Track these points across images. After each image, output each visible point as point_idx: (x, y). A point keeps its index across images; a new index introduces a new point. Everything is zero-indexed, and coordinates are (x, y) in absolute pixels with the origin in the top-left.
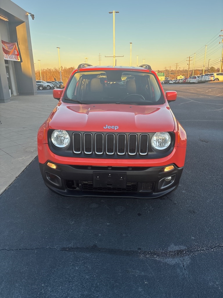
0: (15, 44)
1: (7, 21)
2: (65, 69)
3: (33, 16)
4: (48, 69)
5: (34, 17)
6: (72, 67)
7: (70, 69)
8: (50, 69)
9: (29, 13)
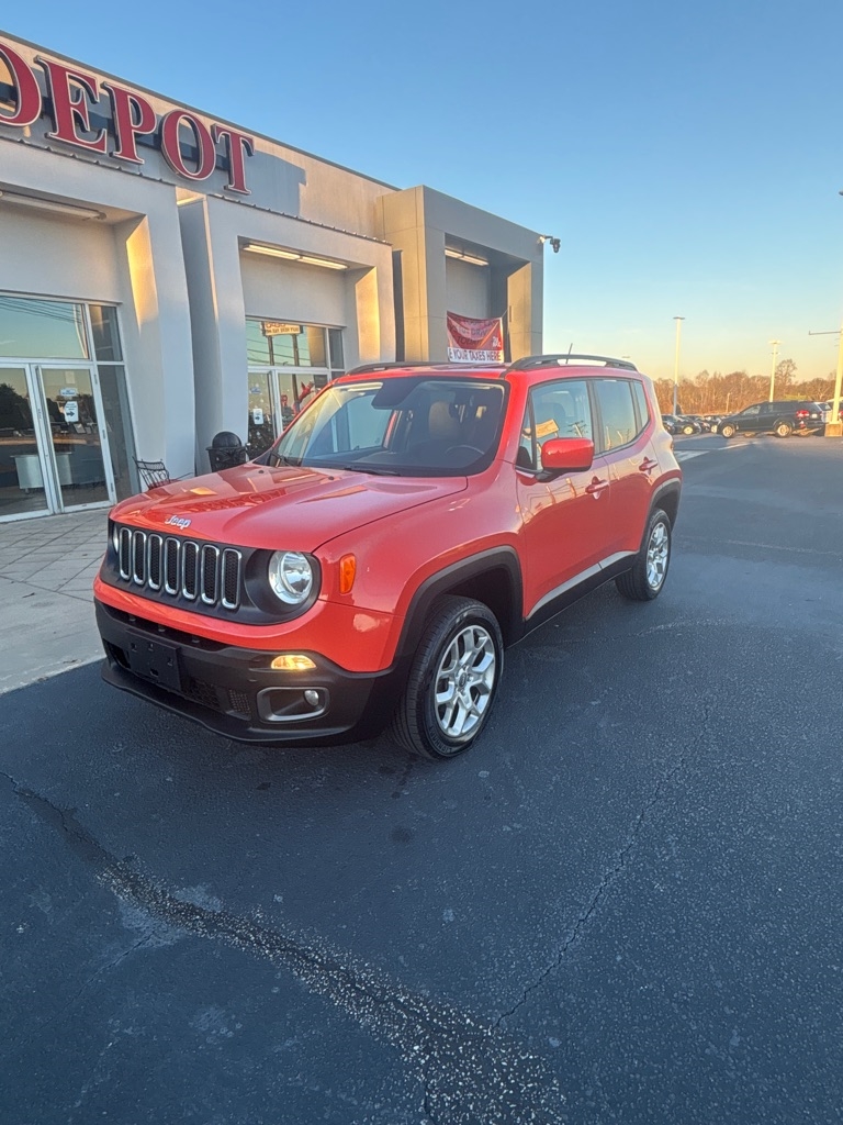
0: (495, 322)
1: (485, 266)
2: (715, 378)
3: (556, 244)
4: (660, 379)
5: (559, 246)
6: (739, 371)
7: (729, 378)
8: (666, 378)
9: (546, 238)
